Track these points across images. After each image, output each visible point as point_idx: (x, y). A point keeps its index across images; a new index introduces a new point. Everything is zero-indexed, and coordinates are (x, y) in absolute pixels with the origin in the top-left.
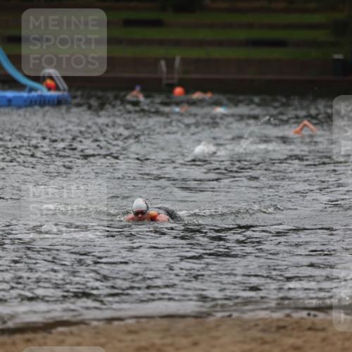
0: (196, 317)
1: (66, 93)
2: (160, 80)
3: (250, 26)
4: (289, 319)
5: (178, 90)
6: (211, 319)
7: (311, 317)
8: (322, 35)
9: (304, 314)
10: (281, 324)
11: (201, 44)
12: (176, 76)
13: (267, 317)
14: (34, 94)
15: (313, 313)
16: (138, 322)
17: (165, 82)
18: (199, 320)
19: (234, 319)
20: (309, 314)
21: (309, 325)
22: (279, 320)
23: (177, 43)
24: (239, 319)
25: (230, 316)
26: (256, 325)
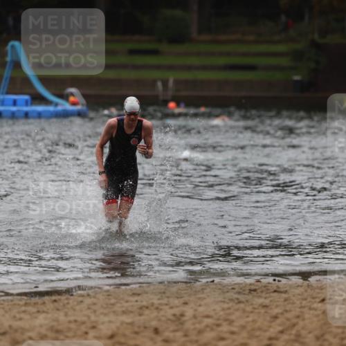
0: (186, 282)
1: (85, 108)
2: (157, 97)
3: (228, 54)
4: (259, 283)
5: (172, 105)
6: (198, 283)
7: (276, 282)
8: (284, 61)
9: (271, 279)
10: (253, 287)
11: (189, 68)
12: (170, 93)
13: (241, 282)
14: (60, 108)
15: (277, 279)
16: (140, 287)
17: (161, 98)
18: (189, 285)
19: (216, 284)
20: (274, 280)
21: (275, 288)
22: (251, 284)
23: (171, 68)
24: (220, 284)
25: (213, 281)
26: (233, 289)
